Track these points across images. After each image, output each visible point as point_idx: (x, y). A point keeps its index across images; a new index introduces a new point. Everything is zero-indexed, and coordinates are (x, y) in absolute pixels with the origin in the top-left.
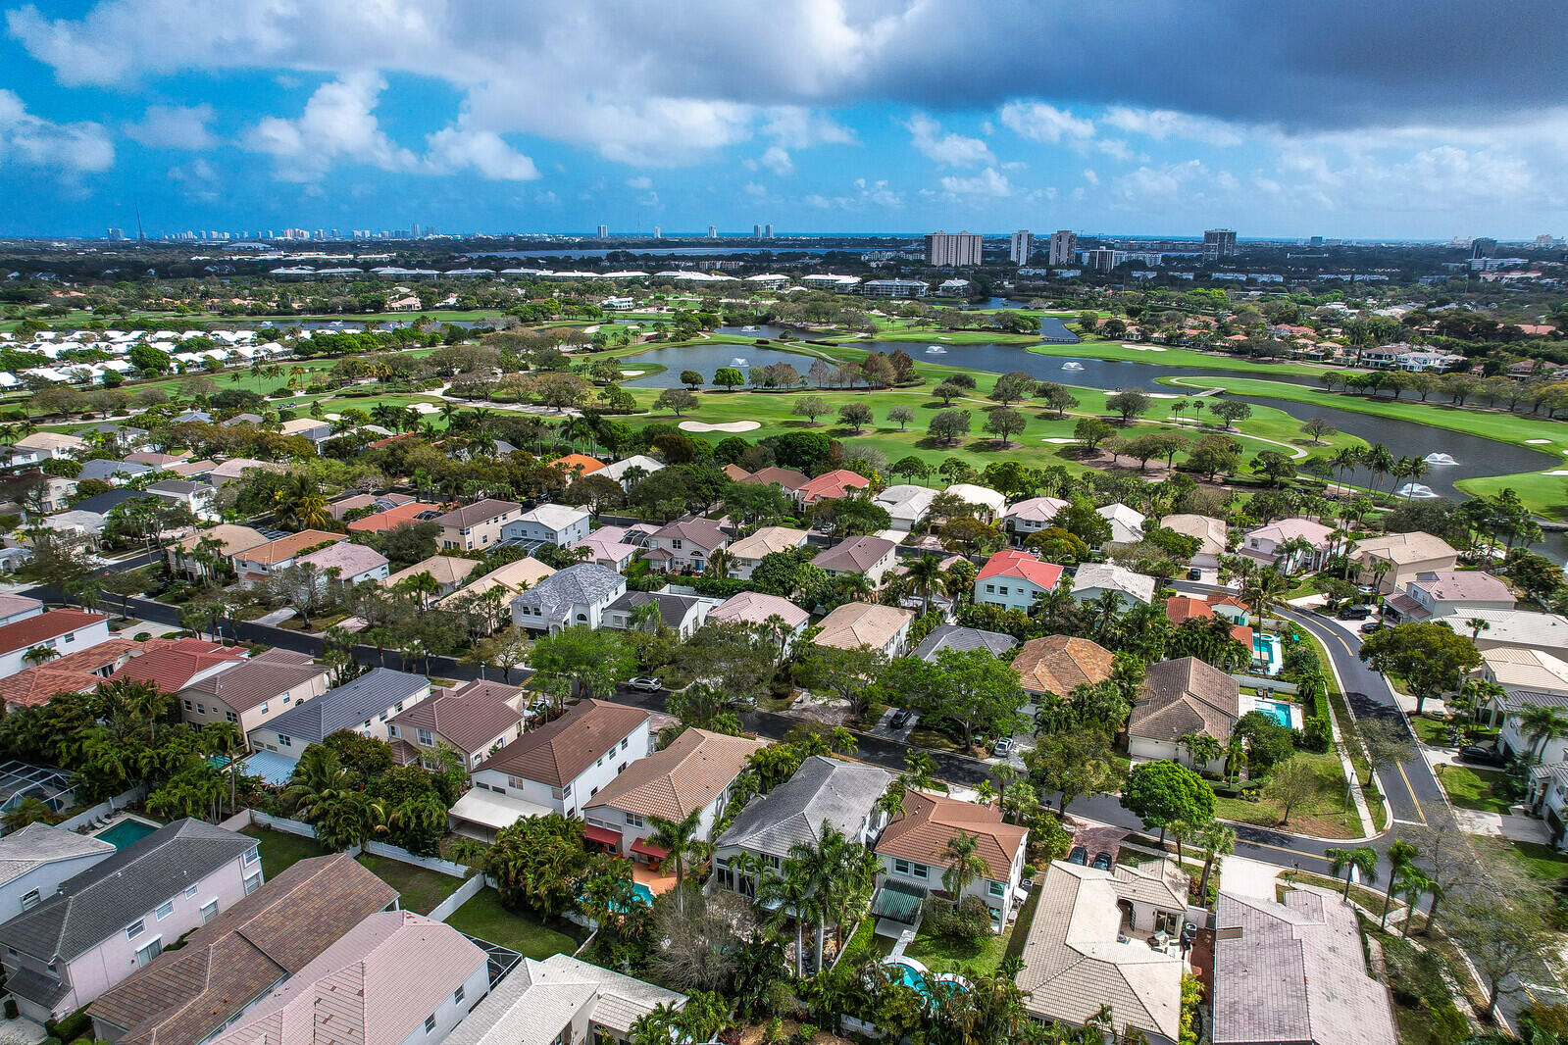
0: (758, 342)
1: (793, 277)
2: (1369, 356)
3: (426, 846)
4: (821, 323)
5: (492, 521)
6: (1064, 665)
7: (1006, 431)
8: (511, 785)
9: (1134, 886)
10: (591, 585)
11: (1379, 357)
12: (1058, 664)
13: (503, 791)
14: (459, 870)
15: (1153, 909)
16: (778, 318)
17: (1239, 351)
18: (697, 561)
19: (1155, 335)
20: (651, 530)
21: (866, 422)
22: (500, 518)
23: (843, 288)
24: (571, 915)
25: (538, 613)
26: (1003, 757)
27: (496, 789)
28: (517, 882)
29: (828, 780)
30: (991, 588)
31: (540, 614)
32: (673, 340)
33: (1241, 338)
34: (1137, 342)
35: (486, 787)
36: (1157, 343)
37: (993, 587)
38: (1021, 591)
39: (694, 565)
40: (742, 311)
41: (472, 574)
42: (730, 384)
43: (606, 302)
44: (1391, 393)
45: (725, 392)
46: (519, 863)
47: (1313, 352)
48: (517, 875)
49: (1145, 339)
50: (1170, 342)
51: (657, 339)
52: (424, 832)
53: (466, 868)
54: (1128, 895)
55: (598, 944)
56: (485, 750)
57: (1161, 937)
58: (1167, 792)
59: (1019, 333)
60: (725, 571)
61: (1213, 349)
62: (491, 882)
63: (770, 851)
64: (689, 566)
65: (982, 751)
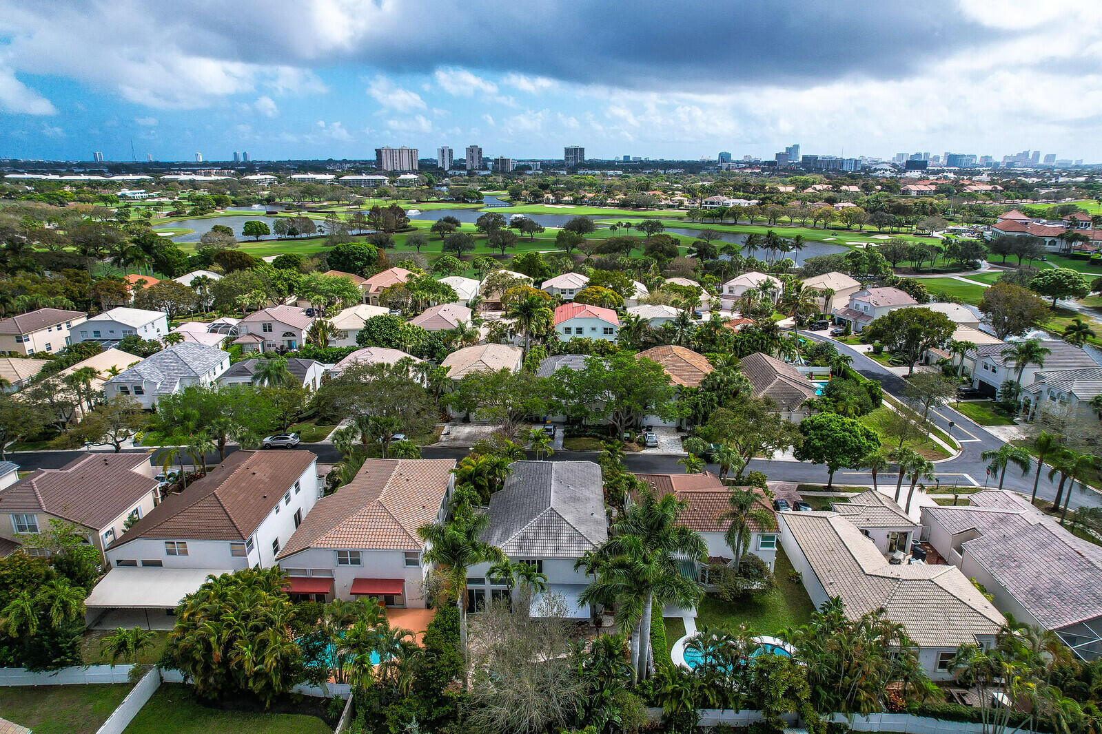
0: (268, 213)
1: (279, 177)
2: (706, 203)
3: (60, 652)
4: (314, 202)
5: (55, 329)
6: (679, 365)
7: (504, 244)
8: (170, 552)
9: (865, 515)
10: (194, 359)
11: (712, 203)
12: (674, 365)
13: (158, 564)
14: (121, 673)
15: (886, 531)
16: (277, 200)
17: (623, 205)
18: (290, 342)
19: (565, 199)
20: (233, 321)
21: (390, 247)
22: (64, 326)
23: (322, 182)
24: (306, 688)
25: (139, 391)
26: (655, 447)
27: (147, 564)
28: (225, 662)
29: (553, 475)
30: (568, 330)
31: (142, 393)
32: (192, 214)
33: (621, 196)
34: (553, 204)
35: (132, 564)
36: (567, 203)
37: (569, 329)
38: (594, 329)
39: (286, 344)
40: (246, 196)
41: (43, 371)
42: (258, 234)
43: (119, 194)
44: (731, 221)
45: (254, 241)
46: (225, 634)
47: (671, 203)
48: (225, 652)
49: (558, 202)
50: (575, 202)
51: (178, 214)
52: (54, 634)
53: (131, 667)
54: (865, 524)
55: (361, 712)
56: (118, 524)
57: (899, 555)
58: (847, 434)
59: (468, 202)
60: (327, 342)
61: (605, 205)
62: (175, 676)
63: (533, 554)
64: (282, 347)
65: (634, 445)
